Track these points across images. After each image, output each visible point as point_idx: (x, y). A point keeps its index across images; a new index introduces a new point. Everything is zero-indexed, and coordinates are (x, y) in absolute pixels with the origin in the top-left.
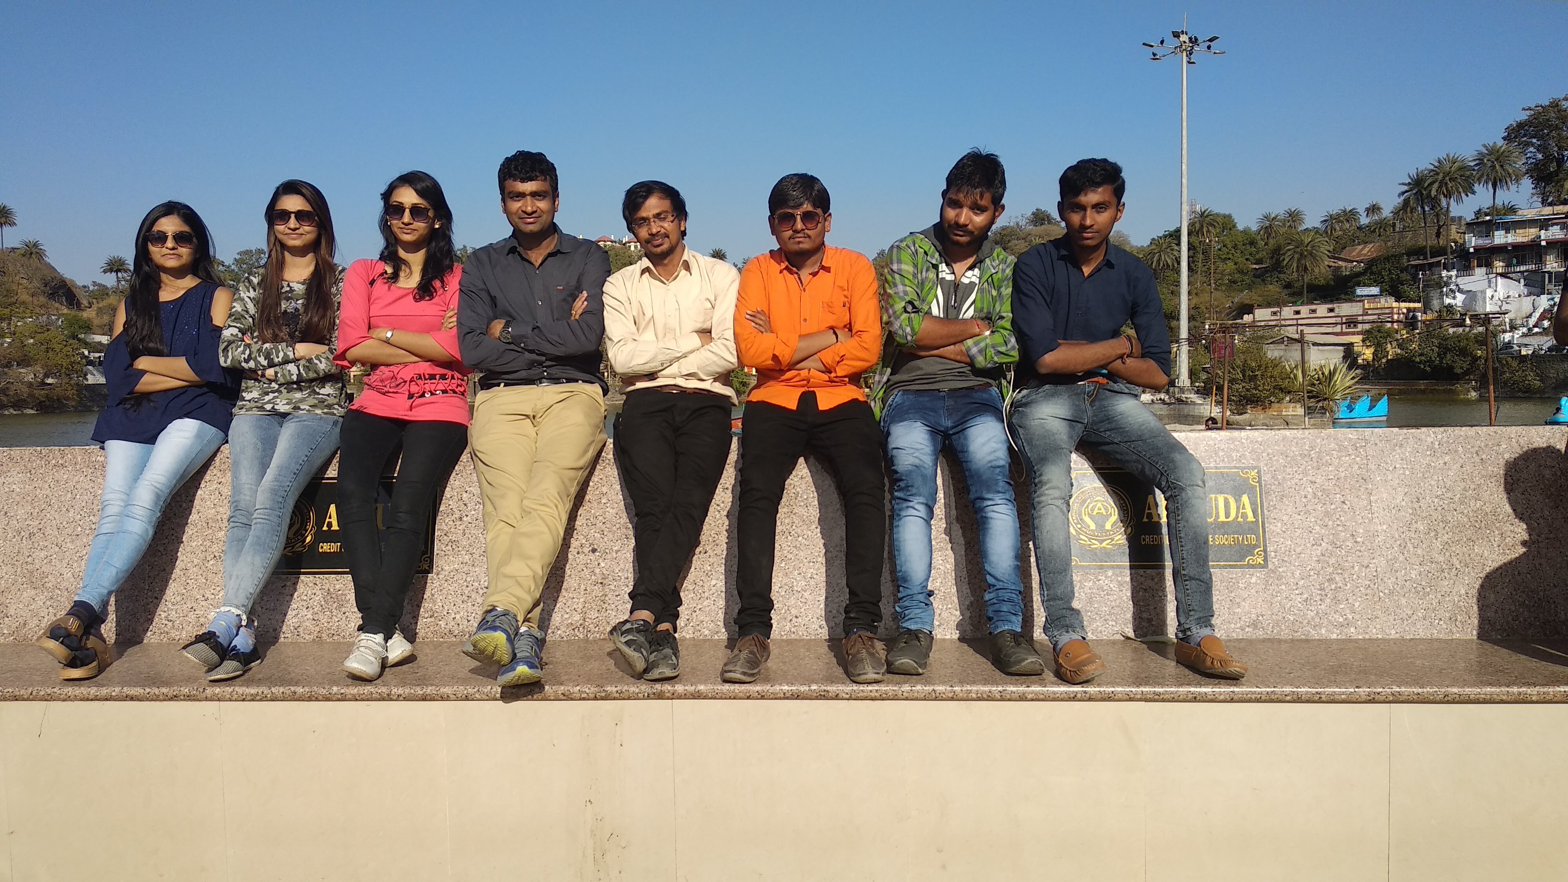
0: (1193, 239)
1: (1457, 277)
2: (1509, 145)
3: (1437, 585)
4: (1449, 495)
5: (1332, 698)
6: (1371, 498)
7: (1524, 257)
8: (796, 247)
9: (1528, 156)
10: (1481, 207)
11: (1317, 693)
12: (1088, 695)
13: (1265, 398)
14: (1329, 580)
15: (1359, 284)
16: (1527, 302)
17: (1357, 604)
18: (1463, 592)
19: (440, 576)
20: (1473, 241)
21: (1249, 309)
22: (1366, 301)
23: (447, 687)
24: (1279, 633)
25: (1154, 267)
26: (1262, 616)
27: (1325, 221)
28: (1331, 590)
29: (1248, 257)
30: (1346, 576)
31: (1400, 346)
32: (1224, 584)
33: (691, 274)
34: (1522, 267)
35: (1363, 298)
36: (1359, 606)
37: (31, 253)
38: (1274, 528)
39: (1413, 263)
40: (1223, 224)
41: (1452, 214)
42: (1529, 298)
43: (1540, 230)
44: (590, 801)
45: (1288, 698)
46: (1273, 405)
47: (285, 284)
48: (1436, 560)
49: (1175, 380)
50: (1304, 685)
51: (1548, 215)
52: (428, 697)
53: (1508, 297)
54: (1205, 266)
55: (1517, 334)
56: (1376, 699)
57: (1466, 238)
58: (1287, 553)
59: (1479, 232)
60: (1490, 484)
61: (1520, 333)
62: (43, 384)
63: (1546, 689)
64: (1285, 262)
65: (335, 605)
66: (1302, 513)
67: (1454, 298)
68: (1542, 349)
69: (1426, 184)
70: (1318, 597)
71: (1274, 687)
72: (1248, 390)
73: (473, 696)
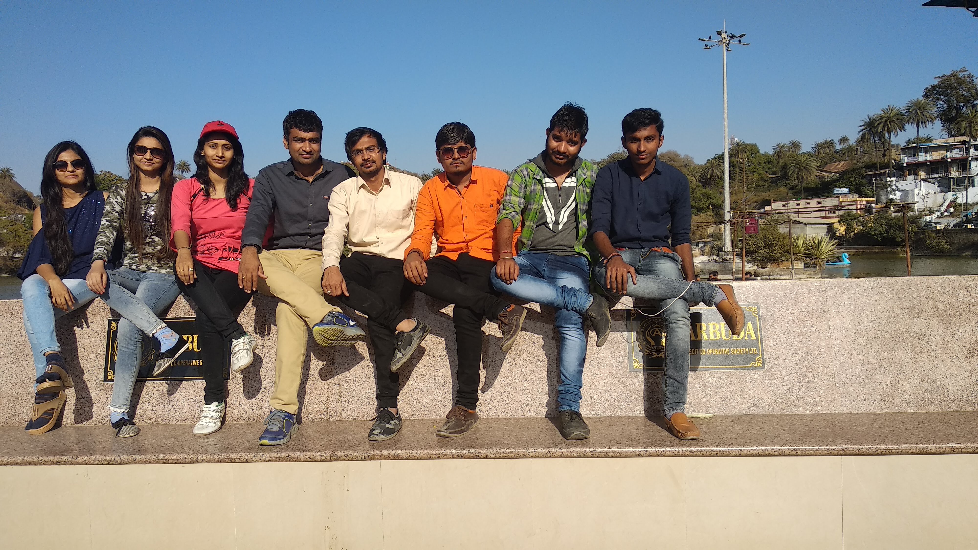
0: (733, 160)
1: (896, 181)
2: (927, 99)
3: (872, 378)
4: (879, 320)
5: (804, 453)
6: (830, 323)
7: (937, 168)
8: (455, 170)
9: (938, 106)
10: (910, 138)
11: (794, 449)
12: (648, 453)
13: (779, 258)
14: (803, 376)
15: (836, 187)
16: (940, 197)
17: (821, 391)
18: (889, 382)
19: (234, 381)
20: (905, 160)
21: (768, 203)
22: (840, 197)
23: (234, 454)
24: (772, 411)
25: (709, 177)
26: (762, 399)
27: (815, 147)
28: (805, 382)
29: (767, 170)
30: (815, 373)
31: (862, 225)
32: (737, 380)
33: (391, 187)
34: (936, 175)
35: (839, 195)
36: (823, 392)
37: (5, 176)
38: (768, 343)
39: (869, 173)
40: (751, 150)
41: (892, 143)
42: (941, 194)
43: (947, 152)
44: (328, 527)
45: (776, 453)
46: (784, 262)
47: (143, 194)
48: (871, 362)
49: (722, 247)
50: (786, 445)
51: (951, 143)
52: (222, 461)
53: (928, 193)
54: (740, 176)
55: (934, 216)
56: (832, 453)
57: (902, 157)
58: (777, 359)
59: (909, 154)
60: (904, 313)
61: (936, 216)
62: (13, 257)
63: (940, 445)
64: (790, 174)
65: (166, 401)
66: (785, 334)
67: (895, 194)
68: (949, 226)
69: (876, 125)
70: (797, 387)
71: (767, 446)
72: (768, 253)
73: (251, 460)
